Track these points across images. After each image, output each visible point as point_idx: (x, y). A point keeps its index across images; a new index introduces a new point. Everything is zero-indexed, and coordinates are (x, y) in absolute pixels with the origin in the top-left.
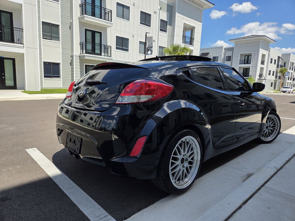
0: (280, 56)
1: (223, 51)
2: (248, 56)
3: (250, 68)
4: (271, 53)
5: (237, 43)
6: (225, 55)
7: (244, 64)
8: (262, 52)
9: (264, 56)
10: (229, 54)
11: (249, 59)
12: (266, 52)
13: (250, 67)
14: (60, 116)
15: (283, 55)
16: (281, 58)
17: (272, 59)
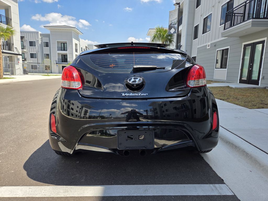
0: (87, 46)
1: (40, 37)
2: (64, 44)
3: (67, 55)
4: (80, 43)
5: (52, 30)
6: (42, 41)
7: (61, 50)
8: (75, 41)
9: (76, 45)
10: (46, 40)
11: (65, 46)
12: (77, 42)
13: (67, 53)
14: (63, 113)
15: (88, 45)
16: (88, 48)
17: (82, 48)
